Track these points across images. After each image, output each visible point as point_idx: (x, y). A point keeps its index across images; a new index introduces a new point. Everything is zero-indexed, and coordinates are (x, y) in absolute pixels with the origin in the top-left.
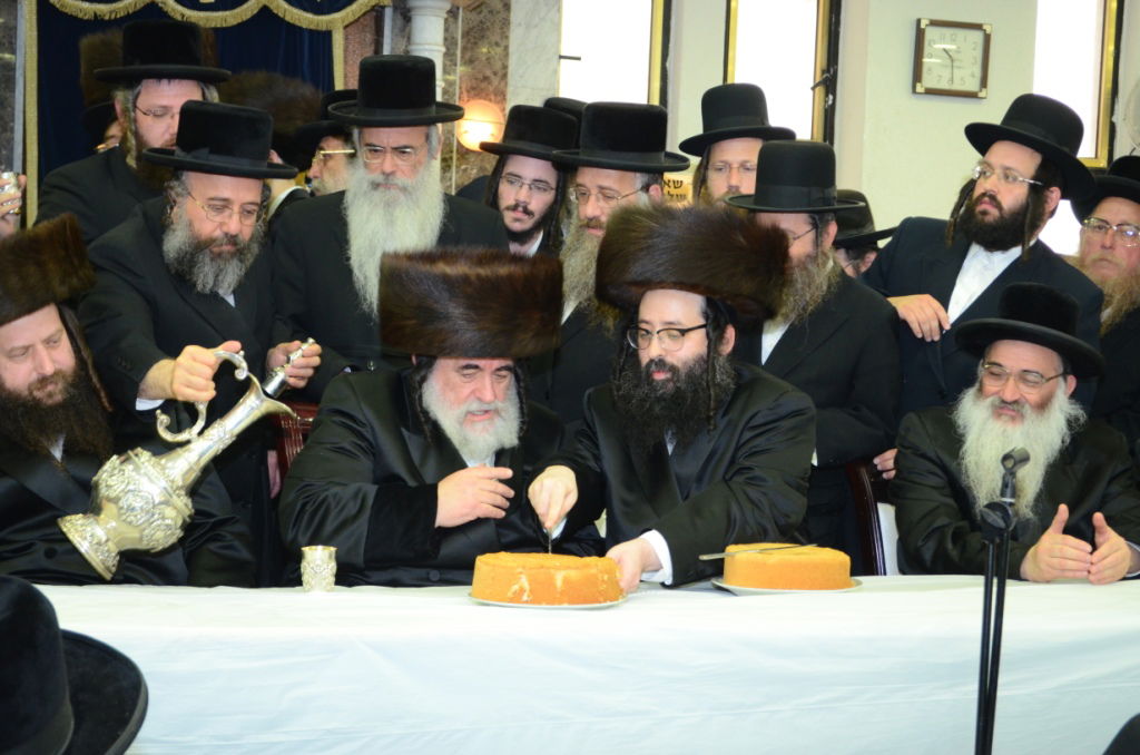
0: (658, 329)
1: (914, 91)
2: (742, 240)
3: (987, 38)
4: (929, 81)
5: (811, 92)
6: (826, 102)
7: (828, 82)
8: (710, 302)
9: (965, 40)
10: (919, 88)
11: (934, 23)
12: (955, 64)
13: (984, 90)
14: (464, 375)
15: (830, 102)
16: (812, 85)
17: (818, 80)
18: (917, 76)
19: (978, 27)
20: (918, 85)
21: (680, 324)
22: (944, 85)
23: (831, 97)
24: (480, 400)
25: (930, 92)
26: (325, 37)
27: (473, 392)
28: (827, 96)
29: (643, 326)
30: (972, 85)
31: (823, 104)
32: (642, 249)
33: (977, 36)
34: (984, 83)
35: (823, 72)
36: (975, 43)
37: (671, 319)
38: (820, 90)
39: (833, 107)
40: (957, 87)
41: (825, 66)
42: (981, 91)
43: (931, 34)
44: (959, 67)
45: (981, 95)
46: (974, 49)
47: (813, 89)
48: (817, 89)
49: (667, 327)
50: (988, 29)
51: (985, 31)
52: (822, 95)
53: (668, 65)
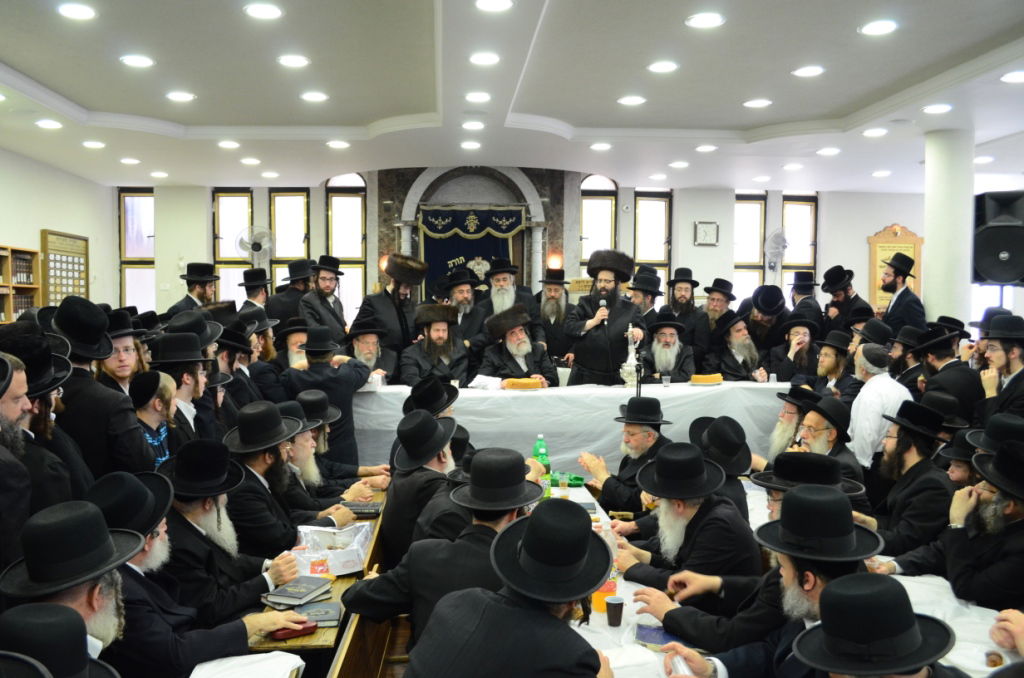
3: (718, 226)
4: (699, 241)
5: (664, 245)
7: (668, 242)
9: (711, 227)
10: (696, 244)
11: (700, 223)
12: (707, 235)
13: (718, 243)
18: (695, 240)
19: (714, 223)
22: (704, 242)
25: (700, 245)
26: (505, 241)
30: (713, 241)
31: (667, 249)
33: (714, 226)
34: (717, 241)
35: (667, 238)
36: (714, 228)
38: (666, 245)
39: (671, 249)
40: (708, 242)
41: (668, 236)
42: (716, 243)
43: (699, 226)
44: (709, 236)
45: (717, 245)
46: (714, 230)
50: (718, 223)
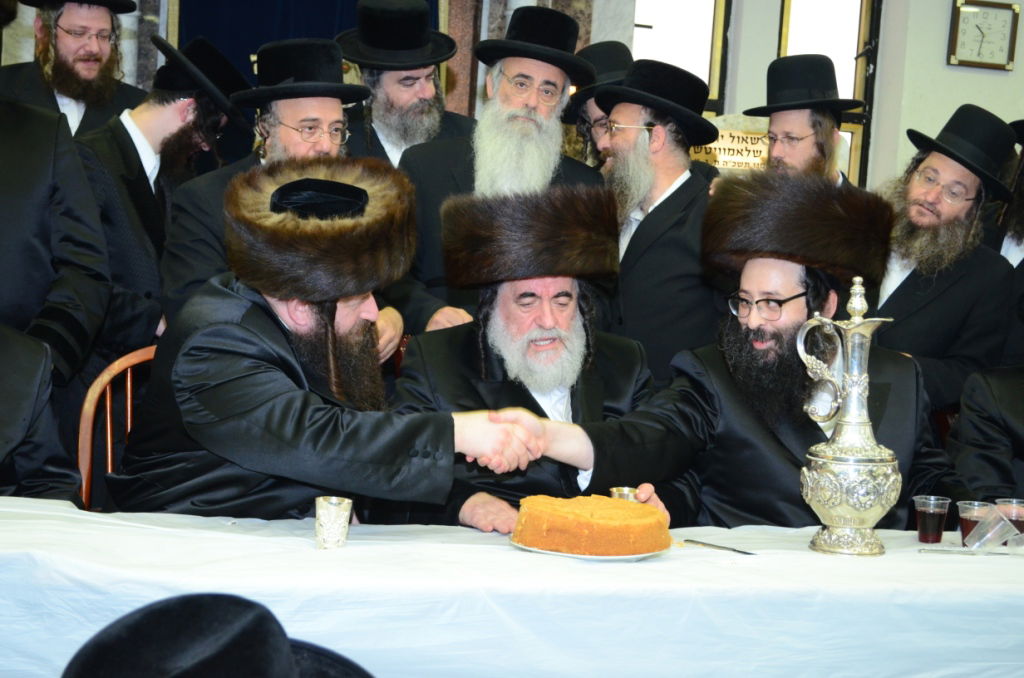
0: (757, 299)
1: (948, 62)
2: (839, 209)
3: (1016, 17)
4: (964, 52)
5: (854, 62)
6: (867, 71)
7: (869, 53)
8: (809, 272)
9: (996, 18)
10: (954, 60)
11: (969, 3)
12: (985, 40)
13: (1011, 63)
14: (524, 305)
15: (871, 71)
16: (855, 55)
17: (860, 51)
18: (952, 48)
19: (1008, 7)
20: (953, 58)
21: (777, 294)
22: (974, 58)
23: (872, 66)
24: (541, 327)
25: (963, 64)
27: (534, 320)
28: (868, 65)
29: (742, 295)
30: (1000, 58)
31: (864, 72)
32: (739, 219)
33: (1007, 15)
34: (1011, 57)
35: (866, 44)
36: (1005, 21)
37: (770, 288)
38: (862, 60)
39: (873, 75)
40: (987, 59)
41: (867, 39)
42: (1008, 64)
43: (966, 12)
44: (989, 43)
45: (1008, 67)
46: (1004, 26)
47: (856, 59)
48: (860, 60)
49: (765, 297)
50: (1017, 8)
51: (1014, 10)
52: (864, 65)
53: (729, 34)
